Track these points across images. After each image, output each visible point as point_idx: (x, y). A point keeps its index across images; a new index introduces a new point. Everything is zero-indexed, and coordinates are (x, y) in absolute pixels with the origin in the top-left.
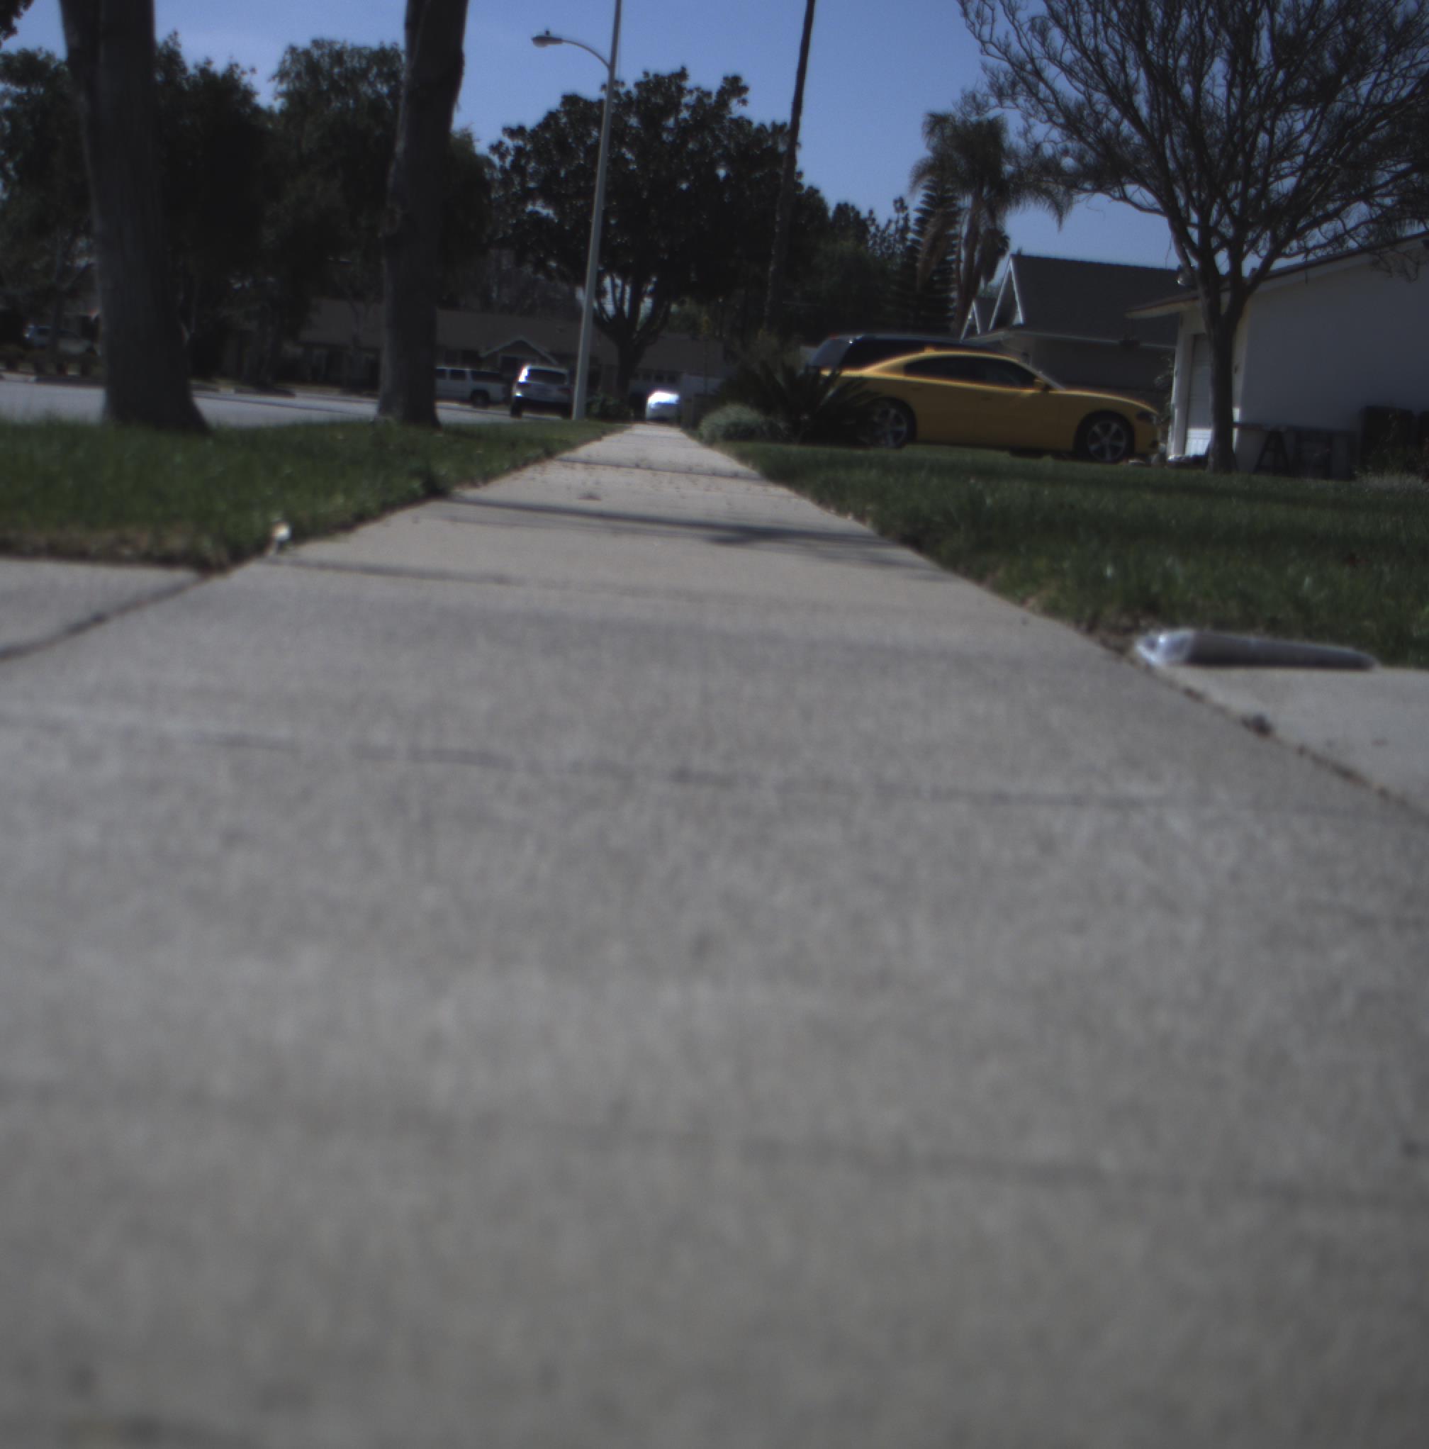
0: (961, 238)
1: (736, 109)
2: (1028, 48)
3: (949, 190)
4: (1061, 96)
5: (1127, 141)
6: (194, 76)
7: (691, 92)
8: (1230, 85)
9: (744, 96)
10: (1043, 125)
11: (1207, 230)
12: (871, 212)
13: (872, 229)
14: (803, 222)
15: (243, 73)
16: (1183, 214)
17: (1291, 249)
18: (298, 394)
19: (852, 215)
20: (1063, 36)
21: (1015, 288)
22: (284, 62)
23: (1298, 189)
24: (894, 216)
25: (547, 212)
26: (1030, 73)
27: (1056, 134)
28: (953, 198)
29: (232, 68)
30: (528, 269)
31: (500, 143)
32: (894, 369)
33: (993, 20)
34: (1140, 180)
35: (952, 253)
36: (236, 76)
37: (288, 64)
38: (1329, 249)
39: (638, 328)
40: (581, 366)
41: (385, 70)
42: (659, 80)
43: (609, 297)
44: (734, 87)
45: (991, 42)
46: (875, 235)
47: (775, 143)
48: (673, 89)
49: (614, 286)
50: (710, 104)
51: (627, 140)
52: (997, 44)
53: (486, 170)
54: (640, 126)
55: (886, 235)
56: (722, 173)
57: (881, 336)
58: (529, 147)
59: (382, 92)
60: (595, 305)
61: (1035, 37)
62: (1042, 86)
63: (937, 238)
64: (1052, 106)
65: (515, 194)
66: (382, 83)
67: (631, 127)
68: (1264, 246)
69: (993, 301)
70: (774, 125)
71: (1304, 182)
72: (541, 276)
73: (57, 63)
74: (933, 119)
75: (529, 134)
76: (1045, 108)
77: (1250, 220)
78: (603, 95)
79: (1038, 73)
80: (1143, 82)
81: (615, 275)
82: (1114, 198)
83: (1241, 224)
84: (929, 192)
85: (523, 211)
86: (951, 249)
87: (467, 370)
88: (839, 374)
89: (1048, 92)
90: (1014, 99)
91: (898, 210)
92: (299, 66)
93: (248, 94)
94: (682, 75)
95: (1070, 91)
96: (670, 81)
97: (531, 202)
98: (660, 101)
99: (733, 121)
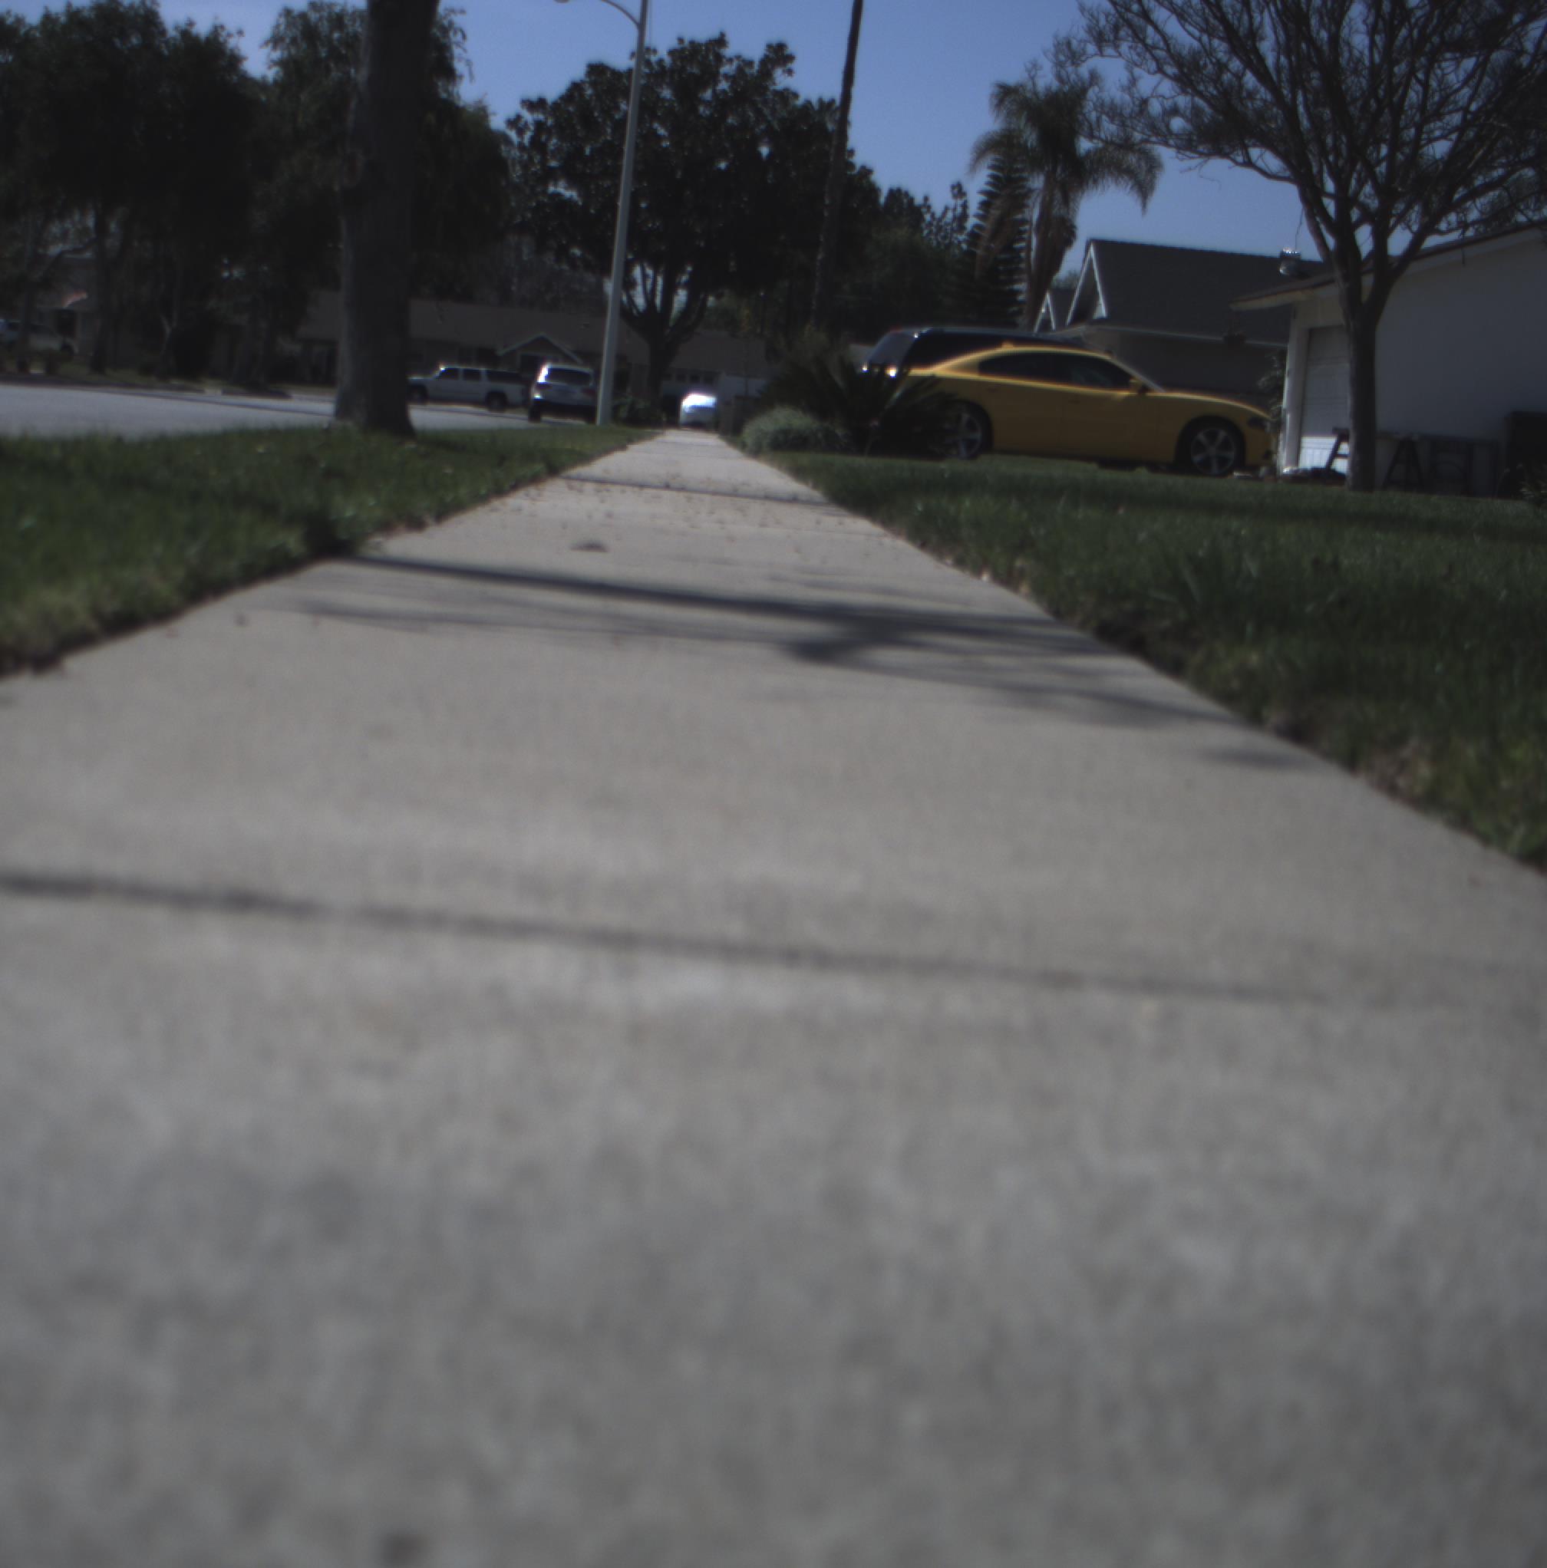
0: (1031, 224)
1: (781, 80)
3: (1017, 170)
4: (1174, 41)
5: (1250, 96)
6: (174, 39)
7: (730, 60)
8: (1372, 31)
9: (789, 66)
10: (1150, 77)
11: (1345, 201)
12: (926, 199)
13: (928, 217)
14: (855, 205)
15: (229, 35)
16: (1317, 182)
18: (295, 395)
19: (905, 201)
21: (1097, 277)
22: (277, 26)
23: (1453, 154)
24: (951, 202)
25: (570, 194)
27: (1167, 87)
28: (1025, 179)
29: (217, 30)
30: (550, 259)
31: (519, 117)
32: (967, 368)
34: (1267, 142)
35: (1022, 240)
36: (221, 39)
37: (282, 28)
39: (671, 324)
40: (607, 366)
42: (695, 47)
43: (639, 289)
44: (779, 55)
46: (930, 224)
47: (823, 121)
48: (711, 57)
49: (645, 276)
50: (752, 75)
51: (659, 114)
53: (503, 147)
54: (673, 98)
55: (943, 223)
56: (765, 150)
57: (951, 329)
58: (550, 122)
60: (625, 298)
63: (1000, 223)
64: (1163, 54)
65: (535, 173)
67: (664, 100)
69: (1073, 292)
70: (821, 101)
71: (1462, 145)
72: (565, 267)
73: (27, 28)
74: (1002, 90)
75: (551, 107)
76: (1153, 56)
77: (1400, 188)
78: (632, 64)
79: (1145, 15)
80: (1270, 26)
81: (645, 265)
82: (1237, 163)
83: (1387, 193)
84: (995, 172)
85: (544, 192)
86: (1019, 235)
87: (483, 369)
88: (907, 373)
89: (1158, 37)
90: (1116, 47)
91: (955, 196)
92: (294, 30)
93: (234, 60)
94: (721, 41)
95: (1184, 37)
96: (707, 49)
97: (552, 183)
98: (696, 70)
99: (777, 93)
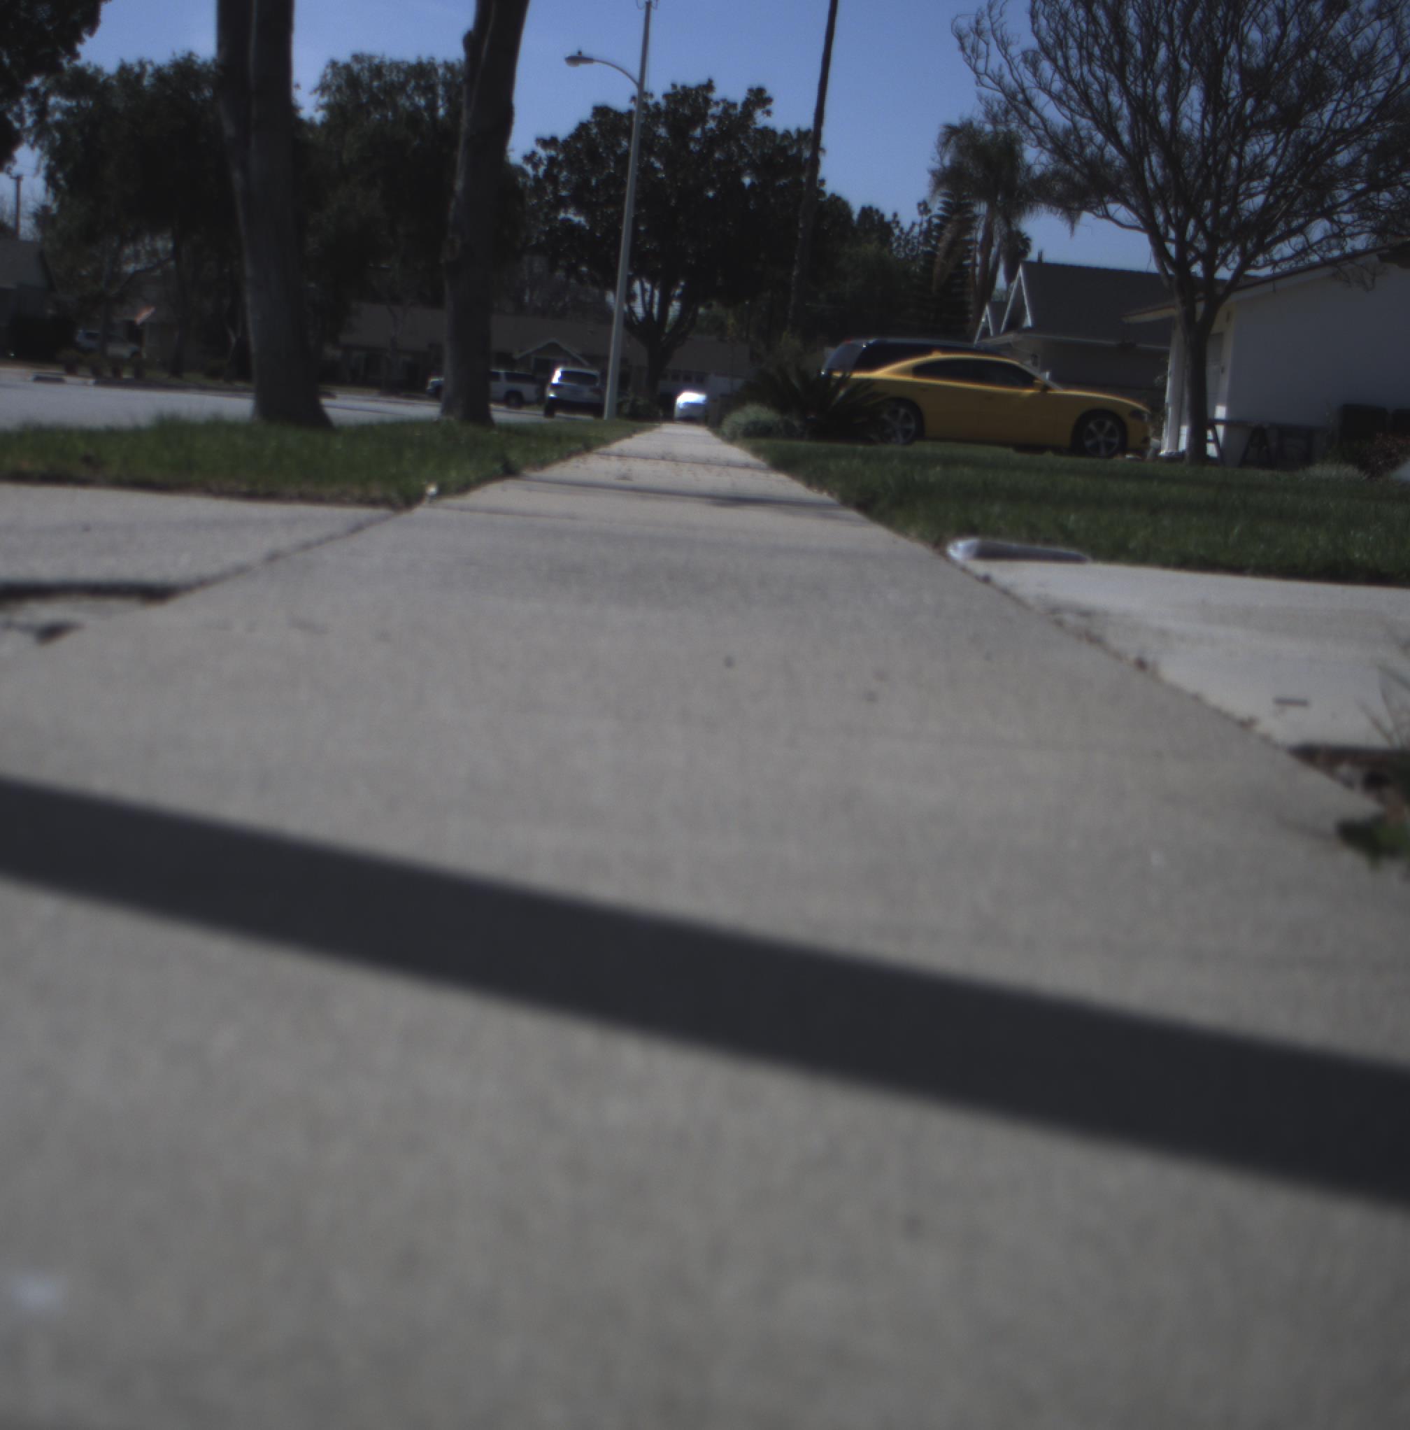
0: (976, 243)
1: (761, 120)
2: (1020, 81)
3: (964, 198)
4: (1050, 122)
5: (1109, 164)
7: (717, 103)
8: (1205, 111)
9: (768, 107)
11: (1184, 245)
12: (895, 215)
13: (897, 232)
14: (826, 228)
16: (1162, 230)
17: (1257, 262)
18: (339, 396)
19: (876, 218)
20: (1053, 68)
21: (1025, 293)
22: (325, 76)
23: (1266, 207)
24: (918, 218)
25: (579, 219)
26: (1021, 102)
27: (1045, 158)
28: (971, 205)
30: (560, 274)
31: (534, 153)
32: (904, 371)
33: (988, 55)
34: (1122, 199)
35: (968, 257)
37: (329, 77)
38: (1292, 262)
39: (667, 330)
40: (612, 367)
41: (423, 83)
42: (686, 92)
43: (639, 300)
44: (759, 98)
45: (986, 74)
46: (899, 238)
47: (800, 151)
48: (700, 100)
49: (643, 290)
50: (736, 115)
51: (656, 150)
52: (992, 76)
53: (520, 179)
54: (668, 136)
55: (910, 237)
56: (747, 181)
57: (892, 340)
58: (561, 157)
59: (420, 104)
60: (626, 308)
61: (1027, 68)
62: (1032, 114)
63: (954, 243)
64: (1041, 132)
65: (548, 202)
66: (419, 96)
67: (660, 137)
68: (1234, 261)
69: (1005, 304)
70: (799, 131)
71: (1271, 199)
72: (573, 281)
73: (105, 77)
74: (947, 130)
75: (561, 144)
76: (1035, 134)
77: (1221, 236)
78: (633, 106)
79: (1028, 102)
80: (1125, 111)
81: (644, 280)
82: (1098, 216)
83: (1213, 240)
84: (948, 200)
85: (556, 218)
86: (968, 253)
87: (502, 371)
88: (849, 376)
89: (1038, 120)
91: (921, 213)
92: (339, 80)
94: (709, 86)
95: (1057, 117)
96: (697, 92)
97: (563, 210)
98: (687, 112)
99: (757, 131)
